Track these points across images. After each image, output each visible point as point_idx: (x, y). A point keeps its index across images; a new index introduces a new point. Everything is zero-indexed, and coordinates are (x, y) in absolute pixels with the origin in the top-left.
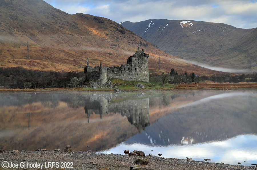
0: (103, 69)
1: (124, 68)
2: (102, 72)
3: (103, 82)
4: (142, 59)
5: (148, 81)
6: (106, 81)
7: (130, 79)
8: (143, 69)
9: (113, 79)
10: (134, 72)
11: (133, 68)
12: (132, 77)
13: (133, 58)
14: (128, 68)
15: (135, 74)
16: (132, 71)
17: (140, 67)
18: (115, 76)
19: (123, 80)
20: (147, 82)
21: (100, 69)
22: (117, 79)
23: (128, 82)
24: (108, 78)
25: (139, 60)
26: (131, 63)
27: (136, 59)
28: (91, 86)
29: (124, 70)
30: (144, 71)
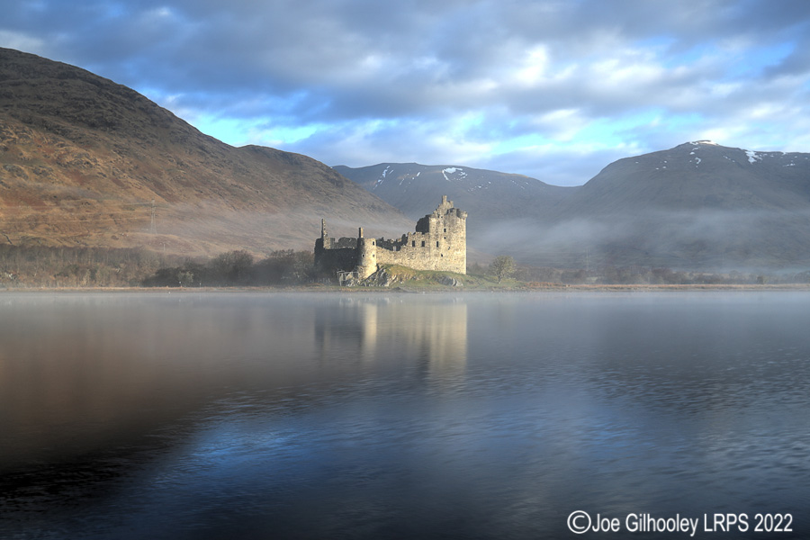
0: (366, 243)
1: (414, 243)
2: (365, 251)
3: (367, 272)
4: (453, 223)
5: (464, 272)
6: (375, 269)
7: (425, 266)
8: (455, 244)
9: (388, 266)
10: (434, 251)
11: (433, 243)
12: (429, 262)
13: (433, 221)
14: (420, 243)
15: (436, 255)
16: (430, 248)
17: (448, 239)
18: (393, 259)
19: (411, 269)
20: (462, 275)
21: (360, 243)
22: (397, 265)
23: (422, 272)
24: (377, 265)
25: (445, 224)
26: (428, 231)
27: (438, 223)
28: (341, 279)
29: (414, 245)
30: (457, 250)
